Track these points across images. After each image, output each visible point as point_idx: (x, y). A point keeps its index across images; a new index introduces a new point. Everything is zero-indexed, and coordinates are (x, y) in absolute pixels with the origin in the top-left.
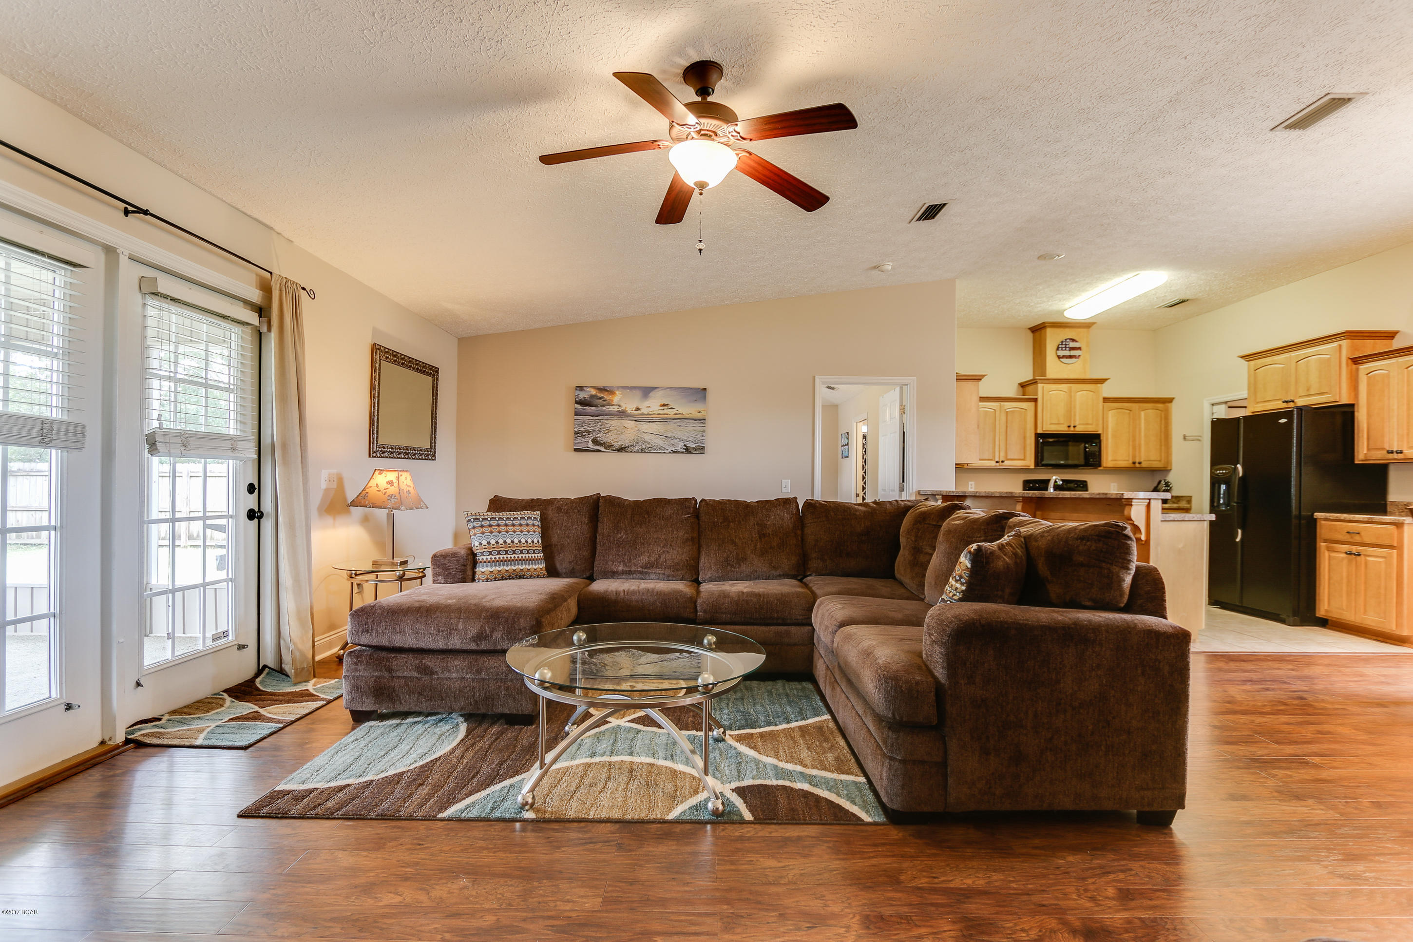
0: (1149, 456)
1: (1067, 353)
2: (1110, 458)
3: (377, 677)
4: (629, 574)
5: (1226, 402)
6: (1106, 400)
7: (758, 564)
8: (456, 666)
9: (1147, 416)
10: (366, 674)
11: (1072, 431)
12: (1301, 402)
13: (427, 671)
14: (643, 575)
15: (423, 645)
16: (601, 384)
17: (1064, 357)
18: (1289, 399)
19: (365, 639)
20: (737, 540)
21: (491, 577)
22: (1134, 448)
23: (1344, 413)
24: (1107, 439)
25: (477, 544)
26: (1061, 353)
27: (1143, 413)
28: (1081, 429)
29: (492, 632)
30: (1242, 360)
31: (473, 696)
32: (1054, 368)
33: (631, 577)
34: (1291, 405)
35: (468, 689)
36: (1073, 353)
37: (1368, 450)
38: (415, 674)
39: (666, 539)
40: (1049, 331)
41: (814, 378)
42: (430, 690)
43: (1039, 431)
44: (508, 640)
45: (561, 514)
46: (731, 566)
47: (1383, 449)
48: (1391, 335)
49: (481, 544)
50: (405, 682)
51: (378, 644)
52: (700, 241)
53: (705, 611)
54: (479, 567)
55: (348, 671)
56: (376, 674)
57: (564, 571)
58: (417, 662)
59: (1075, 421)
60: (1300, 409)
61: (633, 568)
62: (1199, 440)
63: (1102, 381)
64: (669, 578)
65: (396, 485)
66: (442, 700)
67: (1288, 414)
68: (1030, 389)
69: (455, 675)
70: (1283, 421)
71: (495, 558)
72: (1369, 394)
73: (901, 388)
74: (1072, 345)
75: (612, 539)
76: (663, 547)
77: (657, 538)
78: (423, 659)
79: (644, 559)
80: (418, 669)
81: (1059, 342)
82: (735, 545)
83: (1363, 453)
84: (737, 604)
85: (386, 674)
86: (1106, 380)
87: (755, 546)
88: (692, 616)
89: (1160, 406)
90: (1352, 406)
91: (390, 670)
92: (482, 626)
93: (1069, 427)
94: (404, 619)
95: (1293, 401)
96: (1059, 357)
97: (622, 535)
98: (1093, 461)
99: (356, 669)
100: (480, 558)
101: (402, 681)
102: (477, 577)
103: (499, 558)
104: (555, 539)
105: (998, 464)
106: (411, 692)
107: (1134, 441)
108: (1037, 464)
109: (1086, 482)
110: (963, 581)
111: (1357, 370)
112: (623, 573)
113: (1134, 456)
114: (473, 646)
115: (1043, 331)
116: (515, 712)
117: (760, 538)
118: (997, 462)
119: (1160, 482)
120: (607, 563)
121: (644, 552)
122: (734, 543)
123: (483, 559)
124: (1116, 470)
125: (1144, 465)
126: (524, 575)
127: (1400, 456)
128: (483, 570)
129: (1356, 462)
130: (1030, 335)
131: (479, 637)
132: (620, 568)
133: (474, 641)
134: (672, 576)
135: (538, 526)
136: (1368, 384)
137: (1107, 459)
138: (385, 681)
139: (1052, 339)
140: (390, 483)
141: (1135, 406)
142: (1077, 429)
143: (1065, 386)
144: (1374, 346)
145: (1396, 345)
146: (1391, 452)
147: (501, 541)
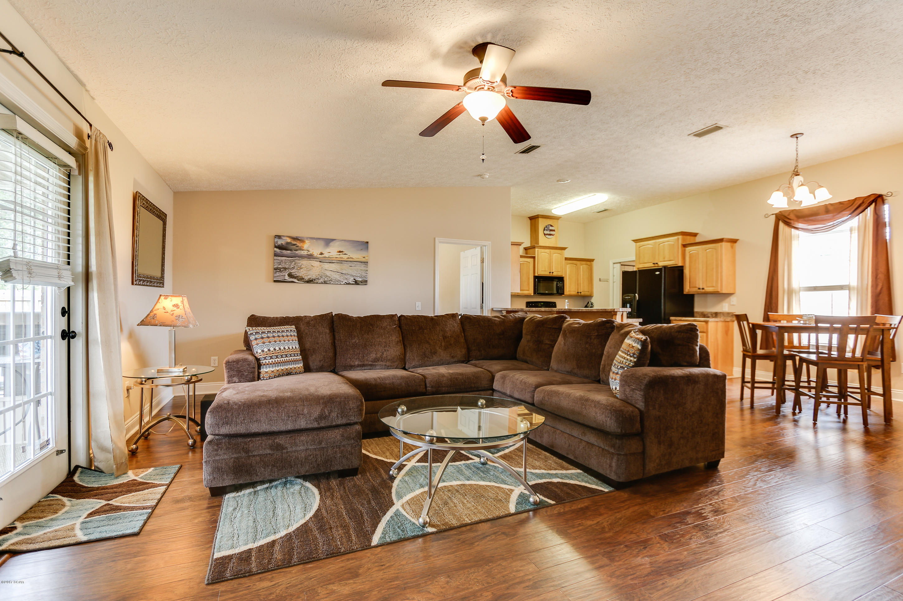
0: (584, 290)
1: (548, 232)
2: (567, 290)
3: (235, 458)
4: (363, 367)
5: (620, 263)
6: (566, 259)
7: (443, 355)
8: (302, 441)
9: (583, 267)
10: (226, 457)
11: (551, 275)
12: (661, 264)
13: (279, 447)
14: (372, 366)
15: (275, 428)
16: (295, 235)
17: (547, 234)
18: (655, 262)
19: (225, 430)
20: (430, 341)
21: (272, 375)
22: (578, 285)
23: (679, 270)
24: (566, 280)
25: (259, 351)
26: (546, 232)
27: (581, 267)
28: (555, 274)
29: (329, 413)
30: (633, 242)
31: (316, 461)
32: (543, 240)
33: (363, 368)
34: (656, 265)
35: (312, 456)
36: (551, 233)
37: (690, 287)
38: (269, 451)
39: (385, 342)
40: (540, 220)
41: (435, 239)
42: (282, 461)
43: (536, 275)
44: (342, 417)
45: (310, 327)
46: (427, 357)
47: (696, 287)
48: (695, 235)
49: (263, 351)
50: (260, 458)
51: (236, 432)
52: (483, 154)
53: (432, 387)
54: (263, 368)
55: (208, 457)
56: (235, 456)
57: (315, 367)
58: (270, 442)
59: (552, 269)
60: (665, 267)
61: (366, 363)
62: (607, 281)
63: (564, 249)
64: (388, 368)
65: (181, 307)
66: (291, 468)
67: (659, 270)
68: (530, 251)
69: (302, 448)
70: (657, 273)
71: (275, 361)
72: (690, 262)
73: (481, 247)
74: (551, 228)
75: (348, 343)
76: (384, 347)
77: (380, 341)
78: (275, 439)
79: (373, 356)
80: (271, 447)
81: (544, 226)
82: (429, 344)
83: (687, 289)
84: (451, 381)
85: (244, 454)
86: (566, 248)
87: (441, 344)
88: (424, 390)
89: (589, 263)
90: (682, 267)
91: (247, 451)
92: (322, 409)
93: (550, 273)
94: (258, 410)
95: (657, 264)
96: (545, 234)
97: (356, 340)
98: (560, 292)
99: (217, 455)
100: (264, 362)
101: (258, 458)
102: (261, 376)
103: (278, 361)
104: (308, 345)
106: (266, 465)
107: (578, 281)
108: (535, 293)
109: (555, 302)
110: (635, 356)
111: (685, 250)
112: (358, 366)
113: (578, 289)
114: (316, 425)
115: (537, 219)
116: (347, 468)
117: (444, 339)
119: (588, 303)
120: (346, 360)
121: (372, 351)
122: (428, 343)
123: (266, 362)
124: (570, 297)
125: (582, 294)
126: (292, 372)
127: (703, 291)
128: (266, 371)
129: (685, 293)
130: (529, 221)
131: (322, 417)
132: (357, 363)
133: (317, 421)
134: (391, 366)
135: (294, 336)
136: (690, 257)
138: (243, 460)
139: (542, 223)
140: (176, 306)
141: (578, 263)
142: (554, 274)
143: (547, 251)
144: (690, 240)
145: (698, 239)
146: (699, 289)
147: (277, 348)
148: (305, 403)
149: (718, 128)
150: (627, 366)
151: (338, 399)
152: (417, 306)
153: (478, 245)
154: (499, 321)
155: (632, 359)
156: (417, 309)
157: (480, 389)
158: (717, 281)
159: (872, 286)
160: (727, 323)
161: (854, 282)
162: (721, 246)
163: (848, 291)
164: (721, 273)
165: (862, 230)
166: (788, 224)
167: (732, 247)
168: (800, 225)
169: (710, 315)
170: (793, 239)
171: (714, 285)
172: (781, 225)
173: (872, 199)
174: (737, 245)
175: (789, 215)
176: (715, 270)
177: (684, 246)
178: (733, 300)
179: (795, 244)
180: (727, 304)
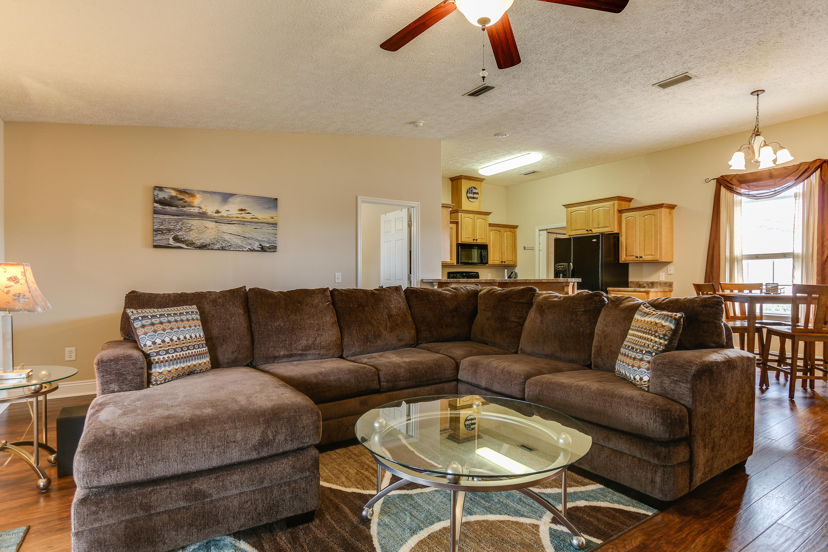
0: (507, 258)
1: (471, 195)
2: (492, 259)
3: (127, 521)
4: (290, 357)
5: (547, 229)
6: (490, 225)
7: (390, 338)
8: (234, 482)
9: (507, 234)
10: (111, 521)
11: (475, 242)
12: (596, 231)
13: (199, 495)
14: (301, 356)
15: (192, 467)
16: (181, 187)
17: (470, 197)
18: (589, 229)
19: (108, 479)
20: (373, 321)
21: (169, 377)
22: (502, 253)
23: (615, 237)
24: (490, 247)
25: (149, 343)
26: (469, 195)
27: (505, 233)
28: (479, 241)
29: (274, 437)
30: (563, 207)
31: (255, 509)
32: (466, 204)
33: (291, 359)
34: (590, 232)
35: (249, 503)
36: (475, 196)
37: (626, 255)
38: (182, 504)
39: (318, 324)
40: (463, 181)
41: (357, 197)
42: (204, 517)
43: (460, 242)
44: (292, 440)
45: (218, 307)
46: (370, 342)
47: (633, 256)
48: (630, 200)
49: (154, 343)
50: (169, 516)
51: (128, 480)
52: (484, 70)
53: (388, 381)
54: (155, 367)
55: (80, 526)
56: (128, 517)
57: (226, 361)
58: (185, 489)
59: (476, 236)
60: (602, 234)
61: (295, 352)
62: (533, 249)
63: (488, 214)
64: (322, 357)
65: (22, 281)
66: (218, 524)
67: (597, 237)
68: (455, 215)
69: (235, 492)
70: (594, 240)
71: (173, 356)
72: (626, 229)
73: (408, 209)
74: (474, 191)
75: (269, 327)
76: (317, 331)
77: (311, 323)
78: (192, 483)
79: (304, 342)
80: (187, 497)
81: (467, 188)
82: (372, 325)
83: (623, 258)
84: (410, 372)
85: (141, 513)
86: (491, 213)
87: (386, 325)
88: (378, 387)
89: (512, 230)
90: (618, 234)
91: (147, 507)
92: (263, 432)
93: (474, 240)
94: (165, 442)
95: (591, 230)
96: (468, 197)
97: (280, 323)
98: (483, 261)
99: (95, 520)
100: (156, 358)
101: (165, 517)
102: (153, 379)
103: (176, 356)
104: (215, 332)
106: (178, 526)
107: (502, 249)
108: (458, 262)
109: (478, 273)
110: (666, 338)
111: (621, 216)
112: (285, 356)
113: (502, 258)
114: (254, 456)
115: (459, 181)
116: (300, 512)
117: (389, 318)
119: (512, 273)
120: (268, 350)
121: (302, 337)
122: (371, 323)
123: (159, 359)
124: (494, 266)
125: (506, 263)
126: (195, 370)
127: (641, 259)
128: (160, 371)
129: (620, 262)
130: (450, 183)
131: (263, 443)
132: (282, 353)
133: (255, 450)
134: (326, 355)
135: (197, 319)
136: (626, 224)
137: (490, 260)
138: (141, 522)
139: (465, 185)
140: (14, 279)
141: (502, 229)
142: (478, 241)
143: (471, 215)
144: (625, 205)
145: (633, 205)
146: (637, 257)
147: (175, 338)
148: (237, 424)
149: (686, 78)
150: (655, 350)
151: (286, 414)
152: (336, 278)
153: (405, 206)
154: (451, 295)
155: (662, 341)
156: (337, 281)
157: (443, 380)
158: (656, 249)
159: (818, 254)
160: (665, 293)
161: (798, 250)
162: (660, 212)
163: (792, 259)
164: (661, 240)
165: (807, 196)
166: (731, 189)
167: (670, 213)
168: (743, 191)
169: (646, 285)
170: (735, 205)
171: (653, 254)
172: (723, 190)
173: (818, 164)
174: (674, 211)
175: (731, 180)
176: (653, 237)
177: (620, 212)
178: (671, 268)
179: (737, 211)
180: (664, 274)
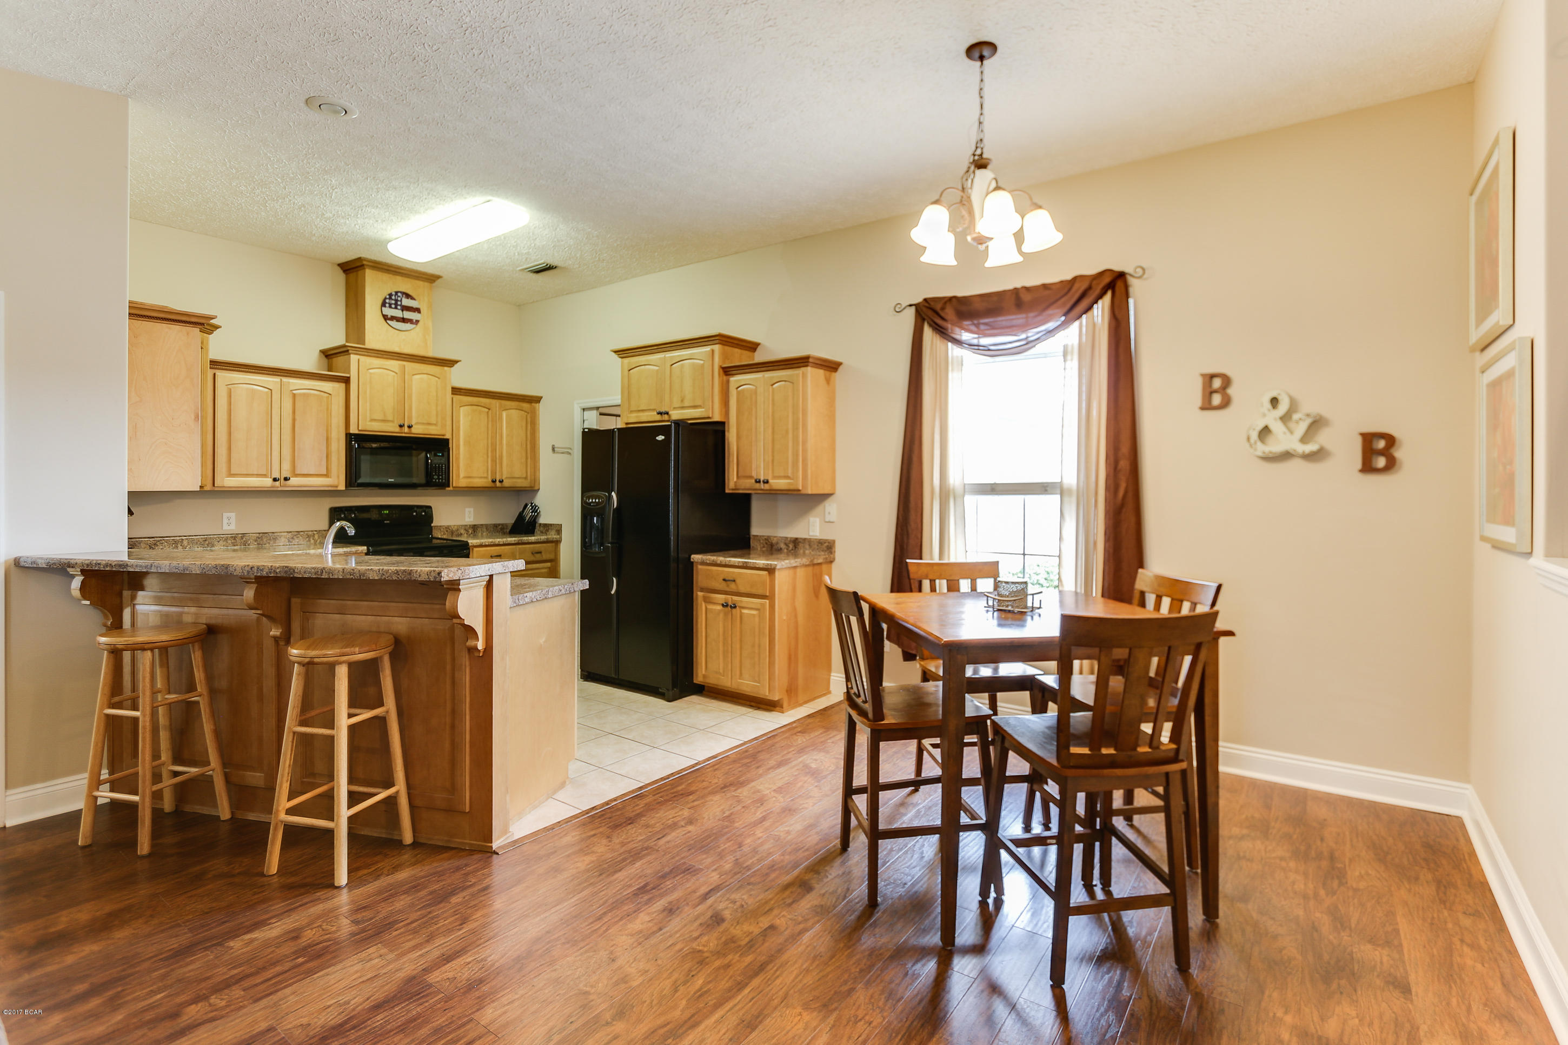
0: (511, 473)
1: (398, 313)
2: (462, 475)
5: (598, 408)
6: (456, 391)
9: (510, 416)
11: (406, 432)
12: (676, 415)
17: (393, 318)
18: (663, 410)
22: (494, 461)
23: (716, 432)
24: (458, 447)
26: (389, 312)
27: (504, 414)
28: (419, 430)
30: (615, 356)
32: (378, 333)
34: (666, 417)
36: (407, 315)
37: (738, 477)
40: (369, 272)
43: (353, 430)
47: (751, 477)
48: (752, 347)
59: (410, 418)
60: (678, 423)
62: (570, 454)
63: (451, 363)
67: (665, 430)
68: (339, 360)
70: (660, 438)
72: (739, 412)
74: (406, 302)
81: (385, 294)
83: (734, 482)
86: (457, 362)
89: (526, 406)
90: (722, 424)
93: (402, 426)
95: (667, 413)
96: (386, 318)
98: (438, 478)
105: (277, 483)
107: (494, 450)
108: (350, 482)
109: (430, 507)
111: (728, 382)
113: (494, 472)
115: (360, 273)
118: (275, 480)
119: (526, 506)
124: (470, 491)
125: (507, 483)
127: (767, 487)
129: (727, 491)
130: (341, 277)
136: (738, 400)
137: (458, 476)
139: (375, 285)
141: (495, 403)
142: (414, 430)
143: (394, 364)
144: (740, 357)
145: (759, 357)
146: (758, 481)
158: (795, 464)
159: (1107, 488)
160: (816, 567)
161: (1070, 477)
162: (804, 376)
163: (1058, 497)
164: (804, 442)
165: (1085, 352)
166: (941, 331)
167: (828, 381)
168: (966, 336)
169: (781, 549)
170: (950, 368)
171: (790, 475)
172: (928, 332)
173: (1107, 279)
174: (837, 376)
175: (943, 309)
176: (790, 435)
177: (727, 371)
178: (830, 508)
179: (954, 378)
180: (818, 520)
